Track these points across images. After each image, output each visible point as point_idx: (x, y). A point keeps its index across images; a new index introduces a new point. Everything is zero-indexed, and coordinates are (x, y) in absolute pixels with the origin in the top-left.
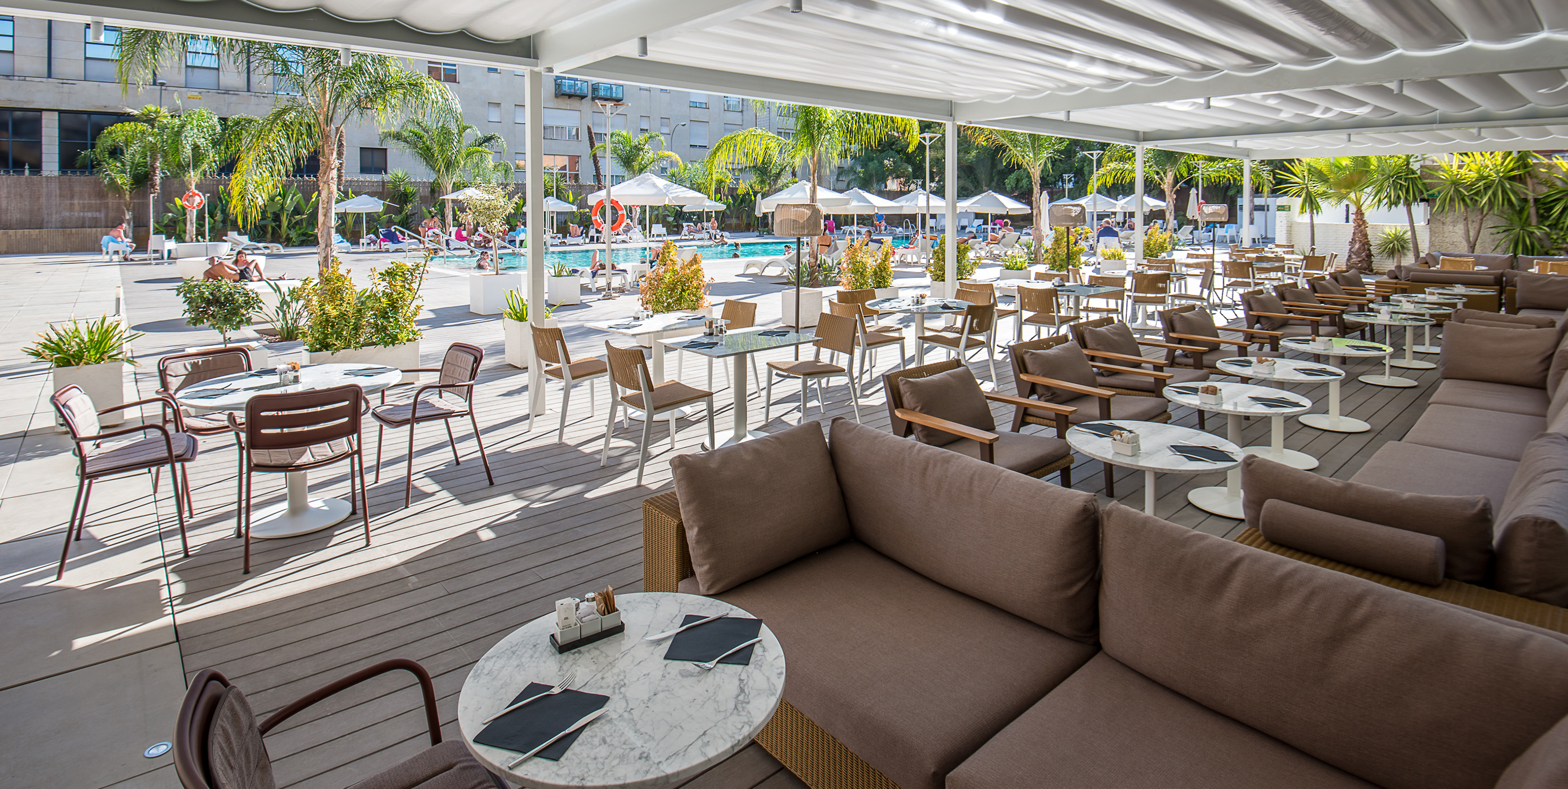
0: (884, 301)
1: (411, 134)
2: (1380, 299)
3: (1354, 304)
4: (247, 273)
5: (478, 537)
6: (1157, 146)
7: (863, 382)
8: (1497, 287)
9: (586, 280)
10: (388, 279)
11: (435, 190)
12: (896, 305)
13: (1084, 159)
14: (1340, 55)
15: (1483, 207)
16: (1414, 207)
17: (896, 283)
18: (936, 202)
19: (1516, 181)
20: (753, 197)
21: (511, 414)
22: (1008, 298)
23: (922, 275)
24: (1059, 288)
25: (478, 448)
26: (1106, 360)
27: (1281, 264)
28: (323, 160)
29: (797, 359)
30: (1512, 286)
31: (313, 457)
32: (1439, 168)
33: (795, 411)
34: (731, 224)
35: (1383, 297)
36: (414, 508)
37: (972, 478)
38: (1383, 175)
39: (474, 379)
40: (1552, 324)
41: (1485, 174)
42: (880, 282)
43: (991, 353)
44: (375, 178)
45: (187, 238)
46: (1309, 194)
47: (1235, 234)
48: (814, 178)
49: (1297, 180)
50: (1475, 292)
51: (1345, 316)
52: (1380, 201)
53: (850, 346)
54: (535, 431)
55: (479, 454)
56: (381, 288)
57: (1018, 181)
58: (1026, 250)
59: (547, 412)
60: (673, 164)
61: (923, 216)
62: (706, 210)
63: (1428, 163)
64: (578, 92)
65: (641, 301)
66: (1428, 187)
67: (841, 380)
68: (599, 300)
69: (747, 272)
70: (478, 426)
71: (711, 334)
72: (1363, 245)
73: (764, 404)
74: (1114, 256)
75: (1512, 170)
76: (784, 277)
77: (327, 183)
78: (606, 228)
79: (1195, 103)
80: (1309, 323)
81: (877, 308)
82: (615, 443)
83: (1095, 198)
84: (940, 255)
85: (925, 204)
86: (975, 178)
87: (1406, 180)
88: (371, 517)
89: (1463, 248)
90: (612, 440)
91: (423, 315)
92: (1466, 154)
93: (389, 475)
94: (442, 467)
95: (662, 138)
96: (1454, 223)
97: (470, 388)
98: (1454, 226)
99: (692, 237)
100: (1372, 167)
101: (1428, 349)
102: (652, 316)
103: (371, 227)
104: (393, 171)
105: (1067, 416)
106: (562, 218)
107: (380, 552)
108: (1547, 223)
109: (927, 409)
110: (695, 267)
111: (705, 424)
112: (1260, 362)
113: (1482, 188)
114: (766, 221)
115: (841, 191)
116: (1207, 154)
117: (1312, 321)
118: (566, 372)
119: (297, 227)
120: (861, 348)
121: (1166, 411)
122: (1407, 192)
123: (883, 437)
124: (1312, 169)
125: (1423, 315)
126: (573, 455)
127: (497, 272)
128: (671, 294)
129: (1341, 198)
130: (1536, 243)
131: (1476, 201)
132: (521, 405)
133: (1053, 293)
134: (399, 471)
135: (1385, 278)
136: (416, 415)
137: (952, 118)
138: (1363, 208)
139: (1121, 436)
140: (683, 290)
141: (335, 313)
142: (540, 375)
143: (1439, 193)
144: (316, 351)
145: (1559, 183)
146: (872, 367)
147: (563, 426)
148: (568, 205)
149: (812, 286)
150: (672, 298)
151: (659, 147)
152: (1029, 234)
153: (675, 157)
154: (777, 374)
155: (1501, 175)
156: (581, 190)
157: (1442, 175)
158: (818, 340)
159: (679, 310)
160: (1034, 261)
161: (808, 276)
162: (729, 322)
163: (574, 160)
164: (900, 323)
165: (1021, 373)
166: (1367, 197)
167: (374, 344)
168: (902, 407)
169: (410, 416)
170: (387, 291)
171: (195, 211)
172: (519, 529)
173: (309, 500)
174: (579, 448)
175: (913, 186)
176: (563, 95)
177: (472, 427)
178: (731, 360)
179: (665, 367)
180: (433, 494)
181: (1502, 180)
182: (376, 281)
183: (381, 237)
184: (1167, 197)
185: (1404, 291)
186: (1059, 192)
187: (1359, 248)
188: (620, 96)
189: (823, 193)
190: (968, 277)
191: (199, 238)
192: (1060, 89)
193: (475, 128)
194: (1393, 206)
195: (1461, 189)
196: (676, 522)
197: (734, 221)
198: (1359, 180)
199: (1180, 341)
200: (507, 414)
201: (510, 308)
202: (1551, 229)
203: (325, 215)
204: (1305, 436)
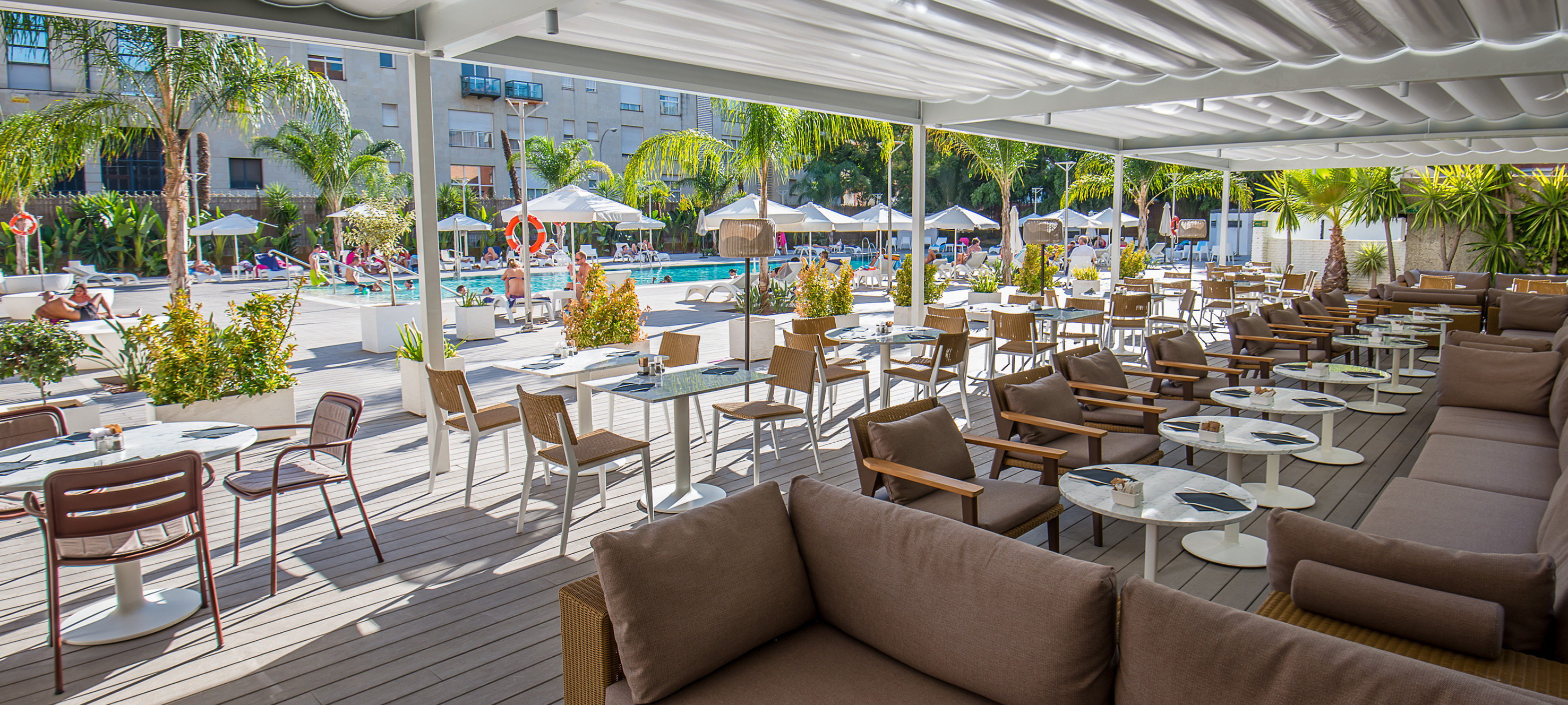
0: (845, 330)
1: (289, 141)
2: (1365, 320)
3: (1340, 326)
4: (91, 310)
5: (358, 631)
6: (1137, 155)
7: (823, 422)
8: (1480, 307)
9: (502, 310)
10: (249, 314)
11: (321, 207)
12: (857, 334)
13: (1055, 171)
14: (1345, 52)
15: (1461, 223)
16: (1393, 223)
17: (857, 308)
18: (899, 219)
19: (1495, 196)
20: (696, 215)
21: (408, 472)
22: (980, 323)
23: (883, 300)
24: (1036, 313)
25: (361, 518)
26: (1092, 393)
27: (1261, 283)
28: (170, 171)
29: (747, 399)
30: (1494, 305)
31: (142, 543)
32: (1420, 181)
33: (745, 459)
34: (671, 244)
35: (1368, 317)
36: (283, 595)
37: (962, 549)
38: (1363, 189)
39: (351, 436)
40: (1548, 347)
41: (1465, 189)
42: (839, 308)
43: (963, 386)
44: (248, 194)
45: (19, 269)
46: (1287, 209)
47: (1207, 251)
48: (764, 190)
49: (1276, 193)
50: (1459, 312)
51: (1334, 339)
52: (1359, 216)
53: (808, 383)
54: (437, 492)
55: (363, 525)
56: (242, 326)
57: (984, 195)
58: (994, 271)
59: (452, 469)
60: (603, 176)
61: (885, 234)
62: (642, 228)
63: (1407, 176)
64: (490, 91)
65: (564, 334)
66: (1407, 202)
67: (798, 422)
68: (518, 333)
69: (690, 299)
70: (359, 490)
71: (646, 374)
72: (1340, 263)
73: (711, 452)
74: (1087, 275)
75: (1492, 184)
76: (732, 303)
77: (176, 199)
78: (524, 248)
79: (1181, 106)
80: (1298, 346)
81: (837, 338)
82: (534, 504)
83: (1066, 213)
84: (905, 279)
85: (887, 221)
86: (939, 192)
87: (1386, 194)
88: (222, 611)
89: (1439, 266)
90: (530, 501)
91: (295, 357)
92: (1447, 167)
93: (251, 555)
94: (318, 543)
95: (589, 146)
96: (1431, 240)
97: (348, 448)
98: (1431, 243)
99: (626, 259)
100: (1352, 180)
101: (1411, 372)
102: (576, 353)
103: (246, 251)
104: (269, 185)
105: (1056, 460)
106: (475, 239)
107: (235, 655)
108: (1523, 240)
109: (901, 458)
110: (627, 294)
111: (641, 477)
112: (1259, 392)
113: (1461, 203)
114: (710, 241)
115: (794, 207)
116: (1185, 164)
117: (1301, 345)
118: (471, 422)
119: (156, 254)
120: (821, 384)
121: (1158, 449)
122: (1387, 206)
123: (853, 499)
124: (1292, 182)
125: (1408, 337)
126: (483, 521)
127: (393, 302)
128: (600, 326)
129: (1319, 214)
130: (1511, 261)
131: (1455, 216)
132: (419, 461)
133: (1029, 318)
134: (261, 550)
135: (1366, 298)
136: (279, 484)
137: (920, 120)
138: (1341, 223)
139: (1123, 486)
140: (615, 321)
141: (184, 357)
142: (440, 426)
143: (1418, 208)
144: (164, 403)
145: (1536, 199)
146: (832, 404)
147: (470, 486)
148: (479, 224)
149: (763, 313)
150: (601, 330)
151: (586, 156)
152: (995, 253)
153: (606, 168)
154: (724, 416)
155: (1481, 189)
156: (495, 205)
157: (1421, 188)
158: (772, 379)
159: (609, 343)
160: (1004, 283)
161: (758, 302)
162: (667, 358)
163: (487, 171)
164: (860, 354)
165: (1002, 410)
166: (1345, 212)
167: (237, 393)
168: (872, 456)
169: (270, 485)
170: (250, 329)
171: (26, 237)
172: (414, 617)
173: (145, 593)
174: (487, 513)
175: (872, 201)
176: (471, 94)
177: (351, 491)
178: (671, 403)
179: (593, 410)
180: (303, 578)
181: (1482, 194)
182: (236, 317)
183: (258, 263)
184: (1140, 212)
185: (1387, 312)
186: (1027, 207)
187: (1335, 266)
188: (539, 96)
189: (774, 209)
190: (935, 301)
191: (34, 269)
192: (1040, 87)
193: (366, 133)
194: (1372, 222)
195: (1440, 204)
196: (600, 616)
197: (674, 241)
198: (1339, 195)
199: (1167, 369)
200: (403, 473)
201: (406, 346)
202: (1526, 246)
203: (175, 238)
204: (1297, 470)
